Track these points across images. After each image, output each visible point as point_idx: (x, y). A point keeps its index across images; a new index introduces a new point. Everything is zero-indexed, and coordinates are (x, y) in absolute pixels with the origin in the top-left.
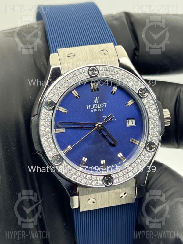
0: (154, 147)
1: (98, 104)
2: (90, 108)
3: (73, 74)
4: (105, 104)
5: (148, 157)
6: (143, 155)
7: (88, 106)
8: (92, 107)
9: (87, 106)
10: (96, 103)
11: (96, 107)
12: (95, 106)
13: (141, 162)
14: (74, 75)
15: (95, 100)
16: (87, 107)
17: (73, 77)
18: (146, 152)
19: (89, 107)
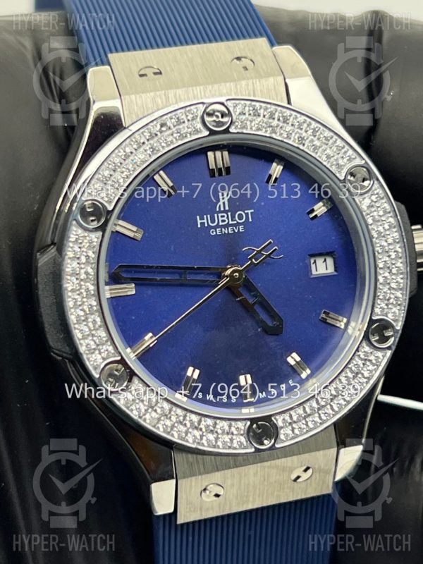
0: (392, 336)
1: (229, 214)
2: (206, 225)
3: (159, 127)
4: (249, 212)
5: (373, 365)
6: (362, 359)
7: (202, 218)
8: (213, 221)
9: (198, 217)
10: (222, 209)
11: (223, 221)
12: (222, 219)
13: (354, 377)
14: (164, 129)
15: (221, 201)
16: (199, 221)
17: (158, 133)
18: (367, 349)
19: (205, 221)
